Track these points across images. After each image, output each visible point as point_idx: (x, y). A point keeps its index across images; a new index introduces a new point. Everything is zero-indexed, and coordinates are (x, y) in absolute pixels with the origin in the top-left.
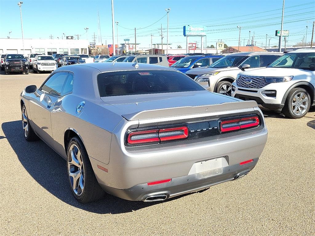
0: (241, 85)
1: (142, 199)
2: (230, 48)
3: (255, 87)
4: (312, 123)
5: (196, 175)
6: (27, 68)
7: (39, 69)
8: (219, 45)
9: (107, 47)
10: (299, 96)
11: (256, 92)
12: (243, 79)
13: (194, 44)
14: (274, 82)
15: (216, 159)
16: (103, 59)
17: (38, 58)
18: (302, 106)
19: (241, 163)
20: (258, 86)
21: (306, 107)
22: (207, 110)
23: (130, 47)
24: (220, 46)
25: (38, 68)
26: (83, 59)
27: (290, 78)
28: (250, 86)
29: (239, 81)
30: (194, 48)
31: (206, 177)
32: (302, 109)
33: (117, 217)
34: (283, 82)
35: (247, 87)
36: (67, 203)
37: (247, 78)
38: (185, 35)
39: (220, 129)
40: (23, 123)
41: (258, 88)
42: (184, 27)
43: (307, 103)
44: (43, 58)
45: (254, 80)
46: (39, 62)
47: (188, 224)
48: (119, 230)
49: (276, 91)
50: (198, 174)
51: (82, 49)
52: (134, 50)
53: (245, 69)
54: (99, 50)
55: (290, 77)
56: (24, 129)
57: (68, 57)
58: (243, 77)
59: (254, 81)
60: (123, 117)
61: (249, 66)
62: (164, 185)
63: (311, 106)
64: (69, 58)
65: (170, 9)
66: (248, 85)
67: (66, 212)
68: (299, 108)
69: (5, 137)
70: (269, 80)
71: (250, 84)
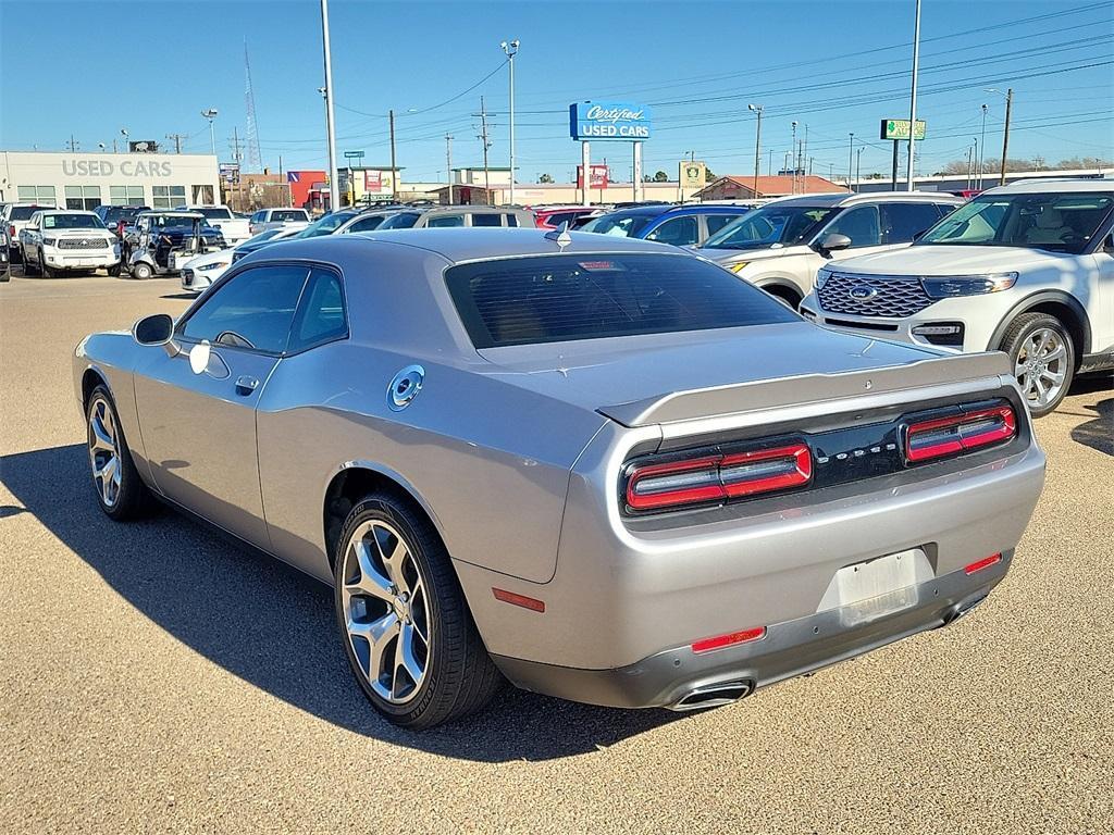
0: (837, 307)
1: (668, 699)
2: (726, 181)
3: (888, 312)
4: (1086, 432)
5: (841, 611)
6: (4, 259)
7: (48, 262)
8: (689, 170)
9: (285, 182)
10: (1036, 339)
11: (894, 328)
12: (841, 287)
13: (598, 167)
14: (955, 295)
15: (899, 555)
16: (284, 223)
17: (44, 221)
18: (1047, 374)
19: (970, 568)
20: (900, 309)
21: (1061, 376)
22: (869, 387)
23: (370, 179)
24: (693, 173)
25: (46, 257)
26: (212, 222)
27: (1007, 279)
28: (869, 310)
29: (827, 292)
30: (600, 183)
31: (870, 618)
32: (1048, 384)
33: (554, 772)
34: (984, 293)
35: (859, 313)
36: (354, 728)
37: (859, 281)
38: (574, 134)
39: (904, 451)
40: (93, 454)
41: (898, 316)
42: (573, 108)
43: (1062, 365)
44: (62, 222)
45: (883, 290)
46: (50, 234)
47: (807, 784)
48: (579, 814)
49: (961, 325)
50: (847, 608)
51: (196, 188)
52: (387, 191)
53: (832, 253)
54: (253, 190)
55: (1008, 275)
56: (100, 477)
57: (158, 218)
58: (843, 280)
59: (883, 293)
60: (602, 413)
61: (846, 240)
62: (742, 649)
63: (1075, 375)
64: (161, 221)
65: (517, 43)
66: (861, 306)
67: (363, 762)
68: (1038, 383)
69: (23, 507)
70: (935, 288)
71: (870, 304)
